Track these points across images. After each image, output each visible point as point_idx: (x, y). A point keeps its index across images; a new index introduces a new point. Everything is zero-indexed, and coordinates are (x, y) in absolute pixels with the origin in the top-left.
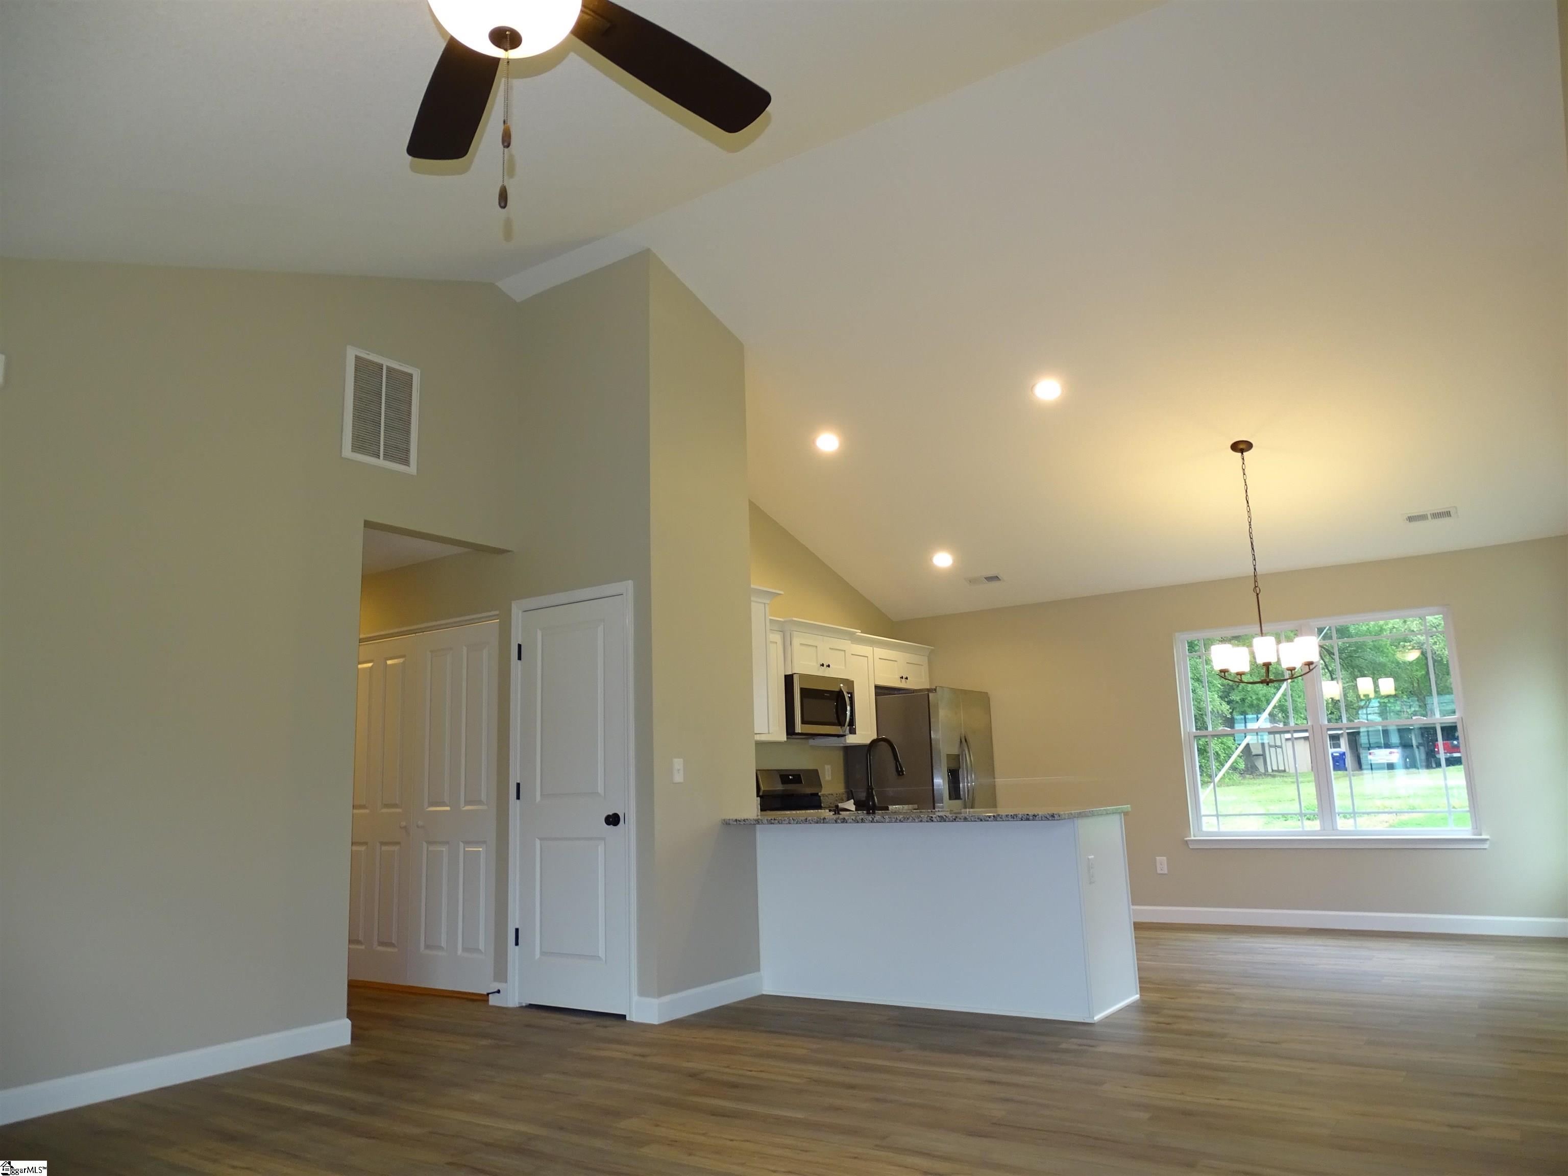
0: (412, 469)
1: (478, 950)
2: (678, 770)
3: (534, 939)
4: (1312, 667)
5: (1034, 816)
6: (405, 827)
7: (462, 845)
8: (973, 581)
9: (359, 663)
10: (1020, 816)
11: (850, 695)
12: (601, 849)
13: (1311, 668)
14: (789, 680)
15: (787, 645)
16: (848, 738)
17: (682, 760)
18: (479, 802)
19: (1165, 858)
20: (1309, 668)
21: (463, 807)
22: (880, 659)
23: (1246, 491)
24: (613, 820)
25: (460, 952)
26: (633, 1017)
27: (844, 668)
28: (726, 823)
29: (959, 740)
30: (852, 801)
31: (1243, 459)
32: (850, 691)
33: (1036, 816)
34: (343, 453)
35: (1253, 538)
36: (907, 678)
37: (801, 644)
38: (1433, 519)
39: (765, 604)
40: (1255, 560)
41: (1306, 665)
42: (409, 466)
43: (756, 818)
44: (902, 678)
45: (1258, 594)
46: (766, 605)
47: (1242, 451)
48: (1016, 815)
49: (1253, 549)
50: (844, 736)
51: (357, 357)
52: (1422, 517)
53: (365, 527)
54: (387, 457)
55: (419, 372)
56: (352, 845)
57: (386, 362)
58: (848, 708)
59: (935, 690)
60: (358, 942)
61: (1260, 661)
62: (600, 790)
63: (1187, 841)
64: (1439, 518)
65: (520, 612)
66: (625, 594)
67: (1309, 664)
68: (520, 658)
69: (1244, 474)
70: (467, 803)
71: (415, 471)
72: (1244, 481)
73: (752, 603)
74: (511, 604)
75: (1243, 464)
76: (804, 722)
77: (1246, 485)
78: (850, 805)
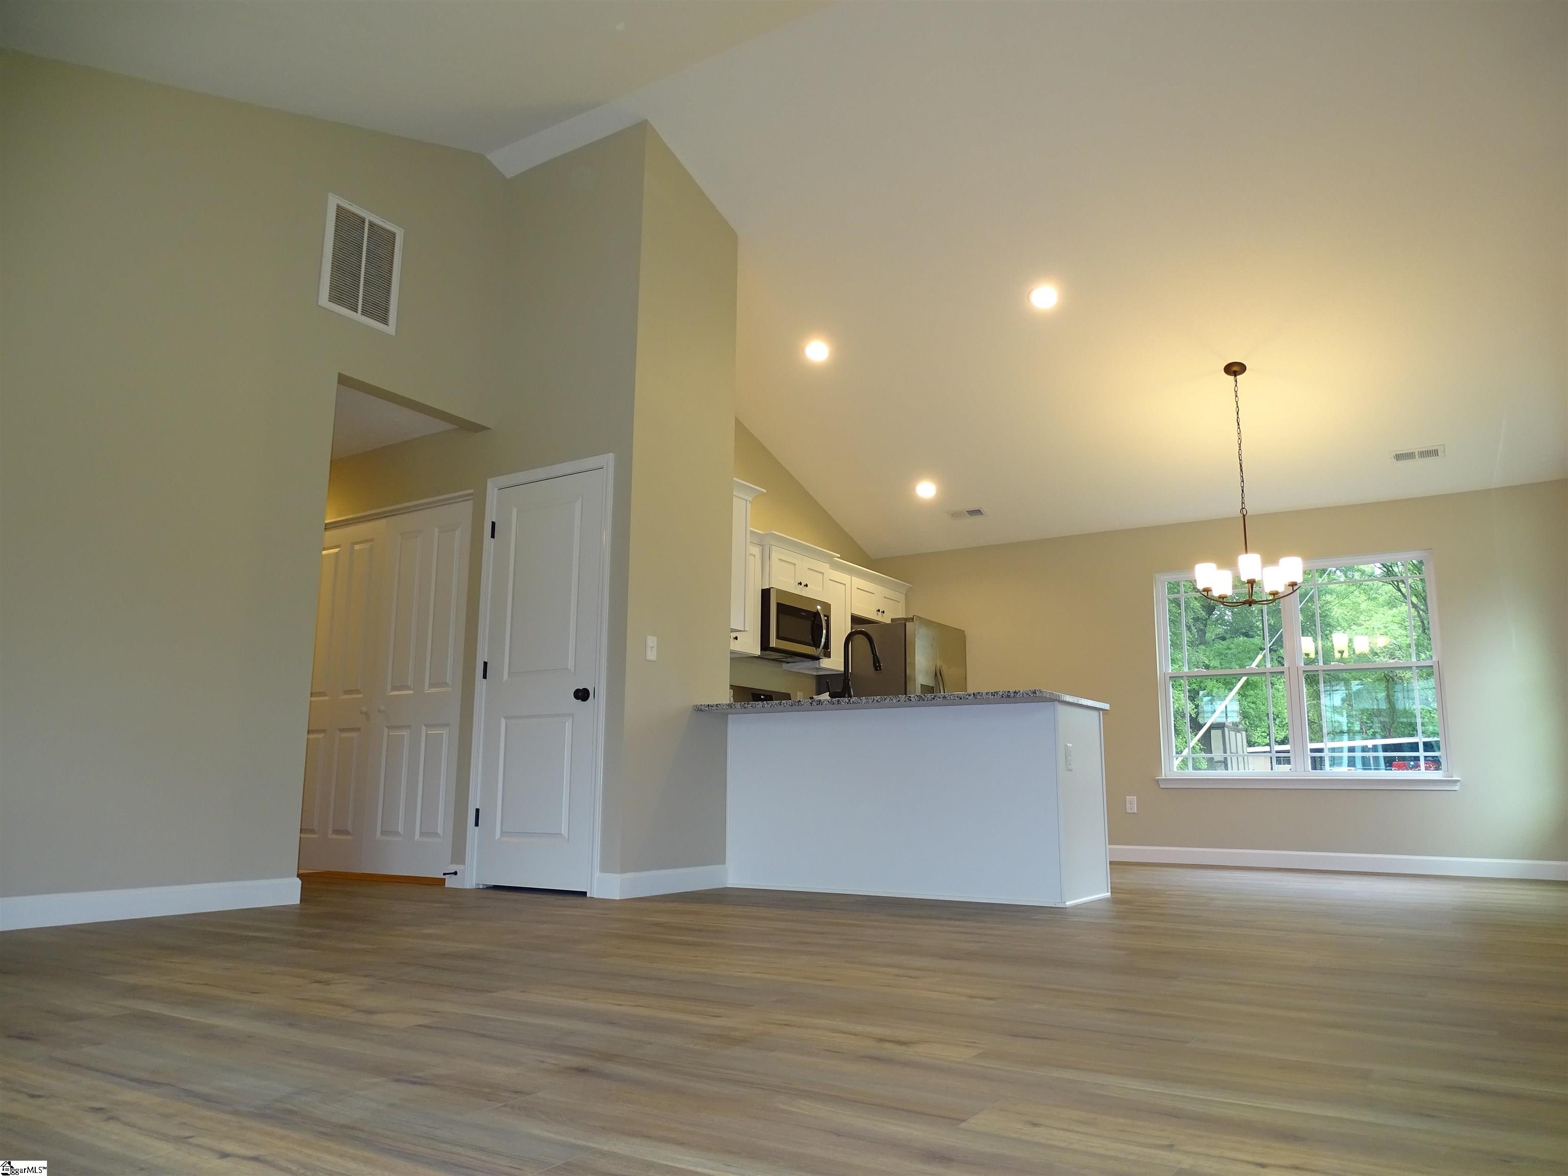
0: (391, 329)
1: (436, 834)
2: (652, 648)
3: (495, 820)
4: (1295, 588)
5: (1015, 692)
6: (366, 713)
7: (424, 728)
8: (955, 515)
9: (324, 549)
10: (1001, 694)
11: (826, 618)
12: (568, 726)
13: (1294, 590)
14: (766, 594)
15: (765, 558)
16: (822, 663)
17: (655, 638)
18: (445, 684)
19: (1135, 797)
20: (1293, 588)
21: (427, 691)
22: (857, 588)
23: (1238, 413)
24: (582, 695)
25: (417, 836)
26: (594, 892)
27: (821, 590)
28: (699, 709)
29: (934, 673)
30: (828, 693)
31: (1236, 381)
32: (827, 614)
33: (1017, 693)
34: (319, 301)
35: (1242, 460)
36: (883, 612)
37: (779, 559)
38: (1421, 459)
39: (746, 500)
40: (1243, 481)
41: (1289, 585)
42: (388, 325)
43: (728, 702)
44: (879, 611)
45: (1244, 516)
46: (748, 502)
47: (1235, 374)
48: (997, 693)
49: (1241, 470)
50: (817, 658)
51: (338, 207)
52: (1409, 456)
53: (338, 383)
54: (364, 313)
55: (403, 232)
56: (308, 734)
57: (369, 216)
58: (824, 632)
59: (912, 619)
60: (312, 831)
61: (1244, 578)
62: (571, 665)
63: (1157, 781)
64: (1426, 457)
65: (496, 489)
66: (605, 468)
67: (1293, 584)
68: (493, 536)
69: (1236, 396)
70: (432, 685)
71: (394, 333)
72: (1235, 403)
73: (734, 498)
74: (486, 481)
75: (1236, 386)
76: (778, 637)
77: (1238, 407)
78: (826, 696)
